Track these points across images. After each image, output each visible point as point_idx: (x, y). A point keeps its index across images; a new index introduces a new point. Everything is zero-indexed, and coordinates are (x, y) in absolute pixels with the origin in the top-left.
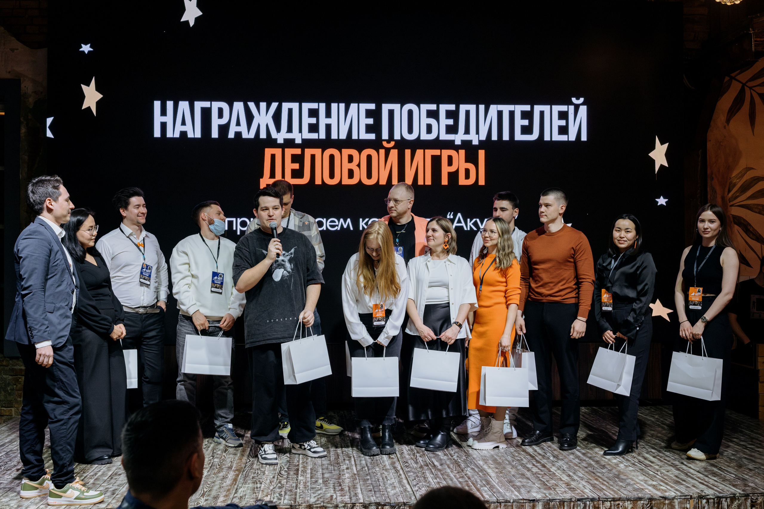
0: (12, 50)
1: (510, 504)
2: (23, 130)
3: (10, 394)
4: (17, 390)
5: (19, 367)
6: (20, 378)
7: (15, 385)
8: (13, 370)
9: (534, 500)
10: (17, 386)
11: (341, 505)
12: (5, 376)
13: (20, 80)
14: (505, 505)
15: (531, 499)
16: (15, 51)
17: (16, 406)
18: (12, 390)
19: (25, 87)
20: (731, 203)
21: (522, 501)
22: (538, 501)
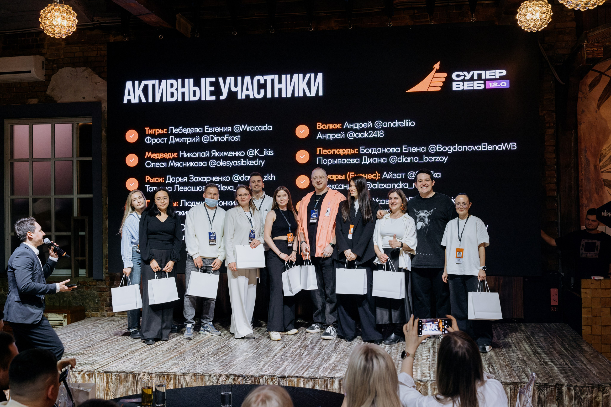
0: (96, 83)
1: (317, 379)
3: (97, 303)
4: (101, 301)
6: (103, 293)
7: (100, 297)
8: (99, 288)
9: (333, 378)
10: (101, 298)
11: (213, 375)
12: (94, 292)
13: (101, 102)
14: (314, 380)
15: (331, 377)
16: (98, 84)
17: (101, 311)
18: (98, 300)
19: (103, 107)
20: (602, 170)
21: (325, 378)
22: (335, 378)
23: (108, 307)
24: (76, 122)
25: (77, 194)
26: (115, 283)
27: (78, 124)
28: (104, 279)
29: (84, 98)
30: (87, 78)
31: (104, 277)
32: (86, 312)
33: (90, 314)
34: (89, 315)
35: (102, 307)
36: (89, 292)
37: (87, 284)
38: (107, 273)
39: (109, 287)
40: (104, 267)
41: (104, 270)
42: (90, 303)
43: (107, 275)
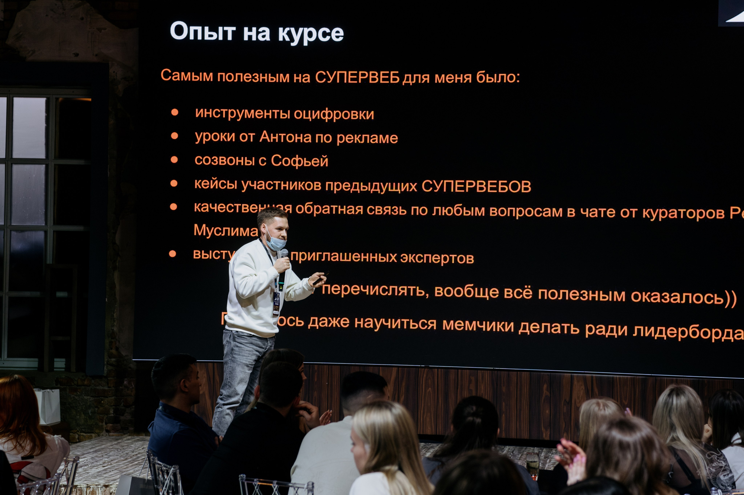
0: (100, 30)
2: (112, 122)
3: (90, 417)
4: (98, 414)
5: (102, 388)
6: (102, 400)
7: (96, 407)
10: (99, 408)
12: (86, 398)
13: (108, 64)
16: (102, 31)
17: (97, 431)
18: (94, 413)
19: (114, 72)
23: (111, 425)
24: (55, 96)
25: (54, 224)
26: (125, 382)
27: (57, 99)
28: (105, 375)
29: (77, 55)
30: (82, 19)
31: (105, 372)
32: (71, 434)
33: (77, 436)
34: (74, 438)
35: (100, 424)
36: (76, 398)
37: (73, 384)
38: (111, 365)
39: (113, 388)
40: (106, 354)
41: (106, 360)
42: (78, 417)
43: (110, 368)
